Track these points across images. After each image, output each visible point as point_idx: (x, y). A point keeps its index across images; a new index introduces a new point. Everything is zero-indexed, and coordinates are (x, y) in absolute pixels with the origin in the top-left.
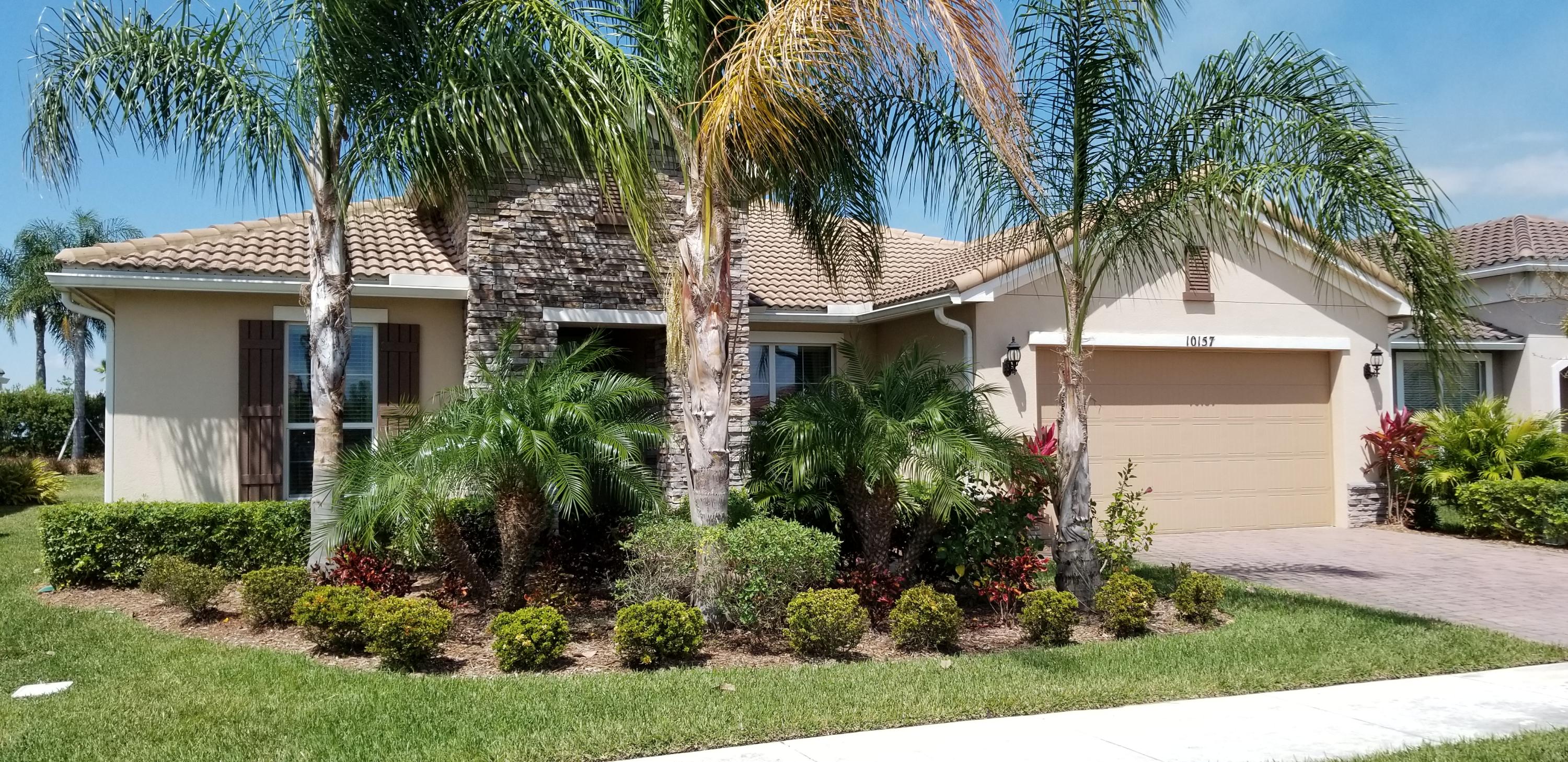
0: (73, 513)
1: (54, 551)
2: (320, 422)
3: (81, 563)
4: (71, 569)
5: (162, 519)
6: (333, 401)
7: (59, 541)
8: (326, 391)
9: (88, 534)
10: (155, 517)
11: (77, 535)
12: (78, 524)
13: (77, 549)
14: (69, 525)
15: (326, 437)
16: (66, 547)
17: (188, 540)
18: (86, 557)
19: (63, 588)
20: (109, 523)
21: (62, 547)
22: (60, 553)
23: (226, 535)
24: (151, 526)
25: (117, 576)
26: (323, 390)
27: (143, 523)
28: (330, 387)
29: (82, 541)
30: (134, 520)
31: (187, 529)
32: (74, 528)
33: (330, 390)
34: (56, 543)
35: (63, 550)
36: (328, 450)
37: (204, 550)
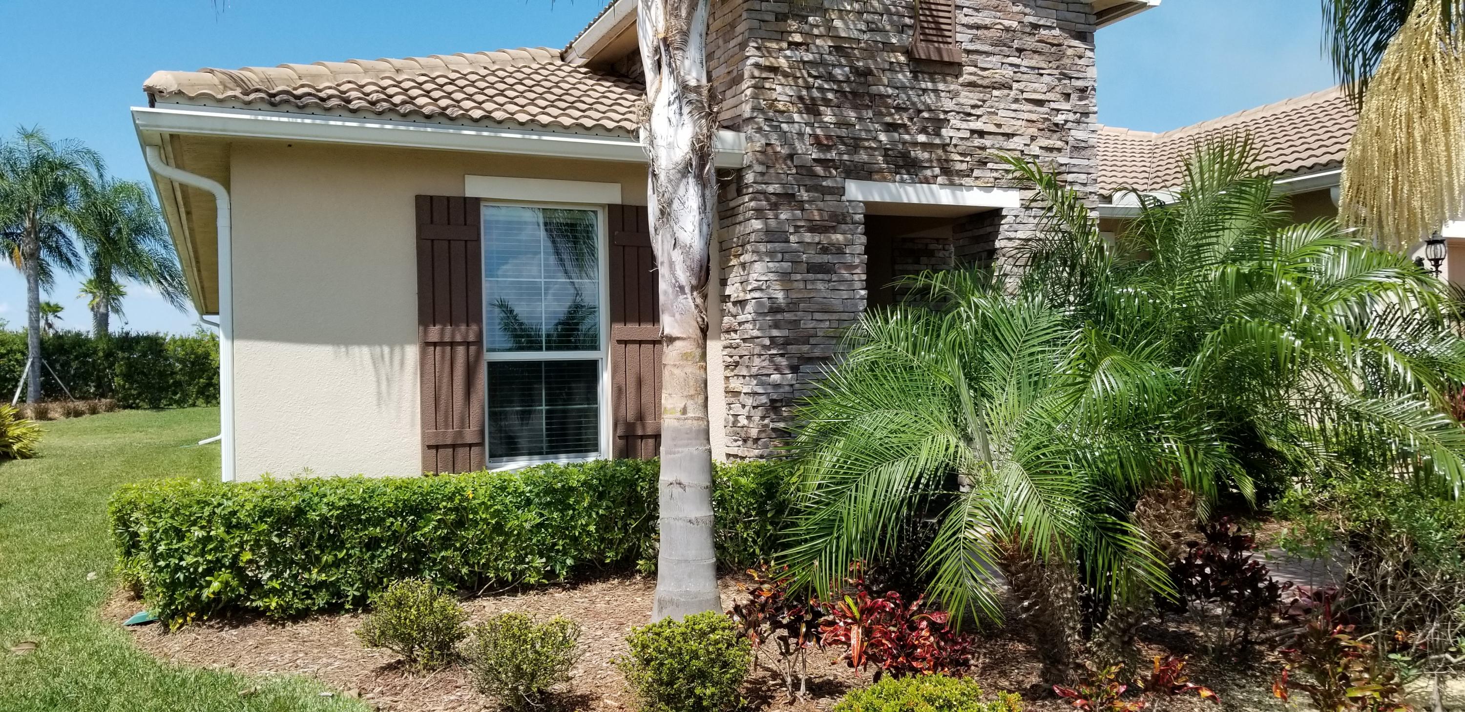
0: (198, 502)
1: (167, 566)
2: (678, 344)
3: (216, 585)
4: (198, 597)
5: (343, 508)
6: (697, 306)
7: (177, 550)
8: (687, 290)
9: (227, 537)
10: (332, 506)
11: (208, 539)
12: (209, 521)
13: (209, 562)
14: (194, 523)
15: (689, 370)
16: (189, 559)
17: (382, 540)
18: (225, 575)
19: (182, 625)
20: (260, 518)
21: (181, 559)
22: (178, 568)
23: (436, 529)
24: (325, 520)
25: (274, 604)
26: (682, 288)
27: (313, 516)
28: (694, 282)
29: (216, 549)
30: (300, 511)
31: (380, 522)
32: (202, 528)
33: (693, 288)
34: (170, 553)
35: (183, 563)
36: (692, 392)
37: (404, 555)
